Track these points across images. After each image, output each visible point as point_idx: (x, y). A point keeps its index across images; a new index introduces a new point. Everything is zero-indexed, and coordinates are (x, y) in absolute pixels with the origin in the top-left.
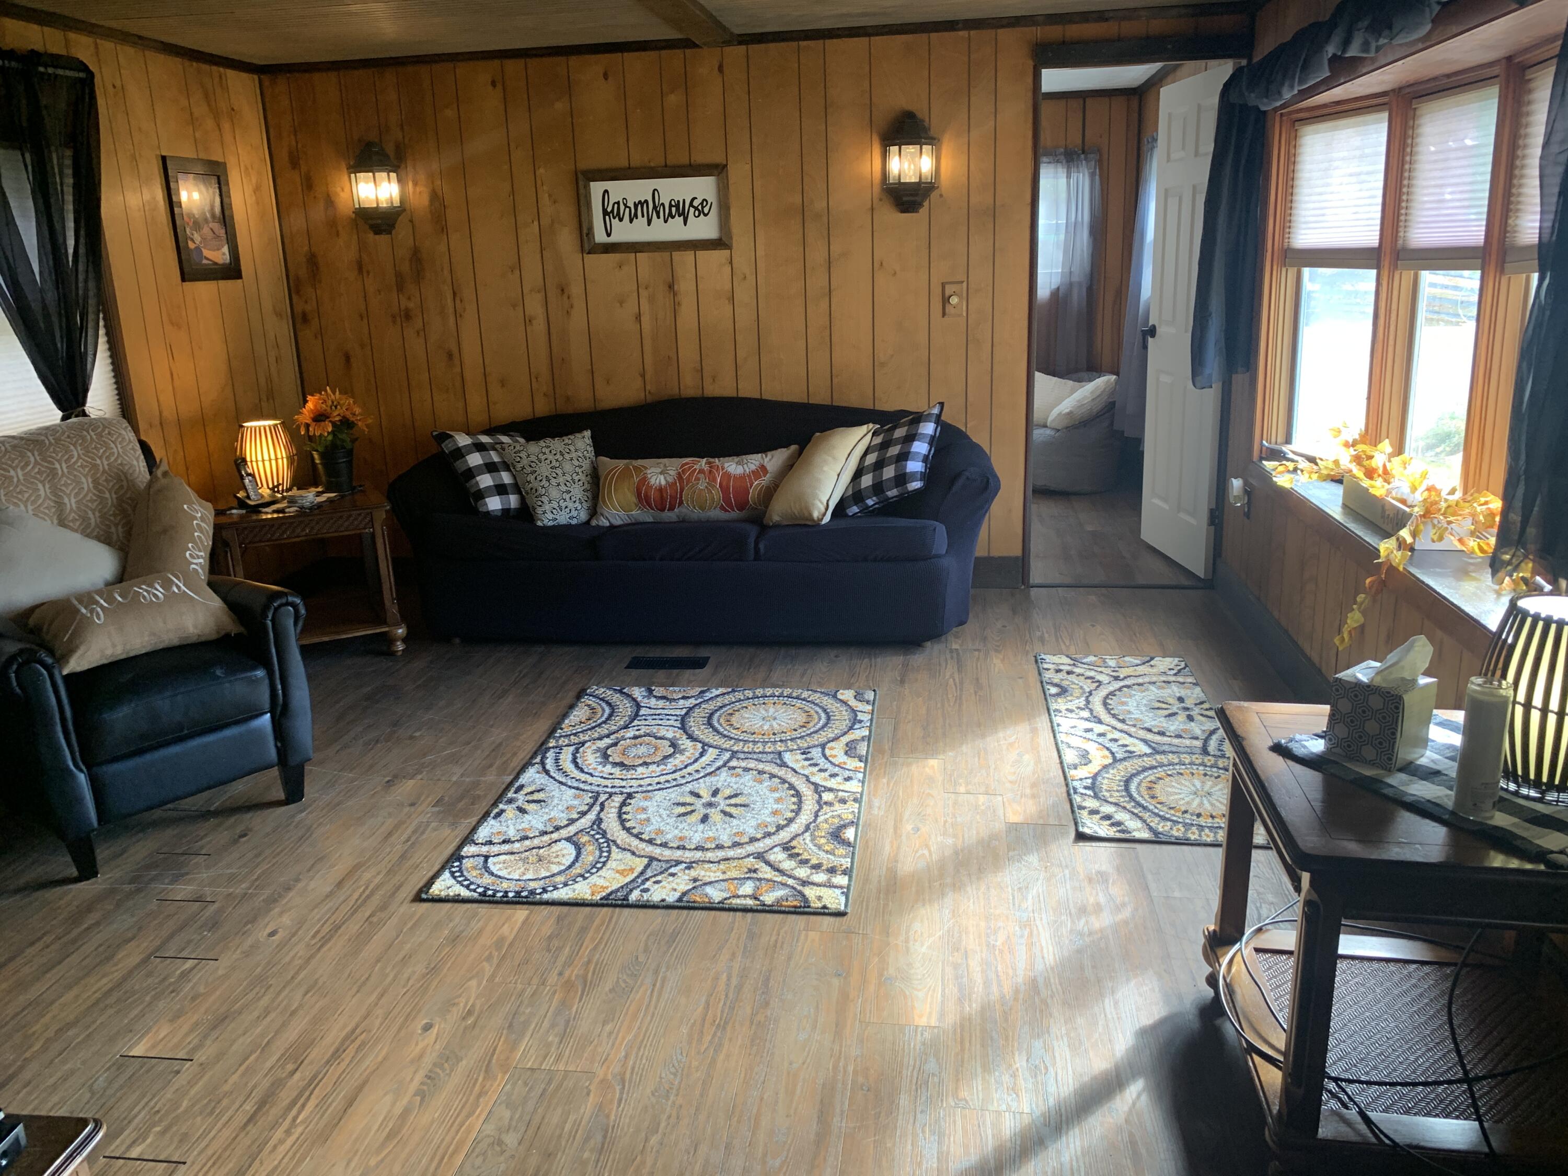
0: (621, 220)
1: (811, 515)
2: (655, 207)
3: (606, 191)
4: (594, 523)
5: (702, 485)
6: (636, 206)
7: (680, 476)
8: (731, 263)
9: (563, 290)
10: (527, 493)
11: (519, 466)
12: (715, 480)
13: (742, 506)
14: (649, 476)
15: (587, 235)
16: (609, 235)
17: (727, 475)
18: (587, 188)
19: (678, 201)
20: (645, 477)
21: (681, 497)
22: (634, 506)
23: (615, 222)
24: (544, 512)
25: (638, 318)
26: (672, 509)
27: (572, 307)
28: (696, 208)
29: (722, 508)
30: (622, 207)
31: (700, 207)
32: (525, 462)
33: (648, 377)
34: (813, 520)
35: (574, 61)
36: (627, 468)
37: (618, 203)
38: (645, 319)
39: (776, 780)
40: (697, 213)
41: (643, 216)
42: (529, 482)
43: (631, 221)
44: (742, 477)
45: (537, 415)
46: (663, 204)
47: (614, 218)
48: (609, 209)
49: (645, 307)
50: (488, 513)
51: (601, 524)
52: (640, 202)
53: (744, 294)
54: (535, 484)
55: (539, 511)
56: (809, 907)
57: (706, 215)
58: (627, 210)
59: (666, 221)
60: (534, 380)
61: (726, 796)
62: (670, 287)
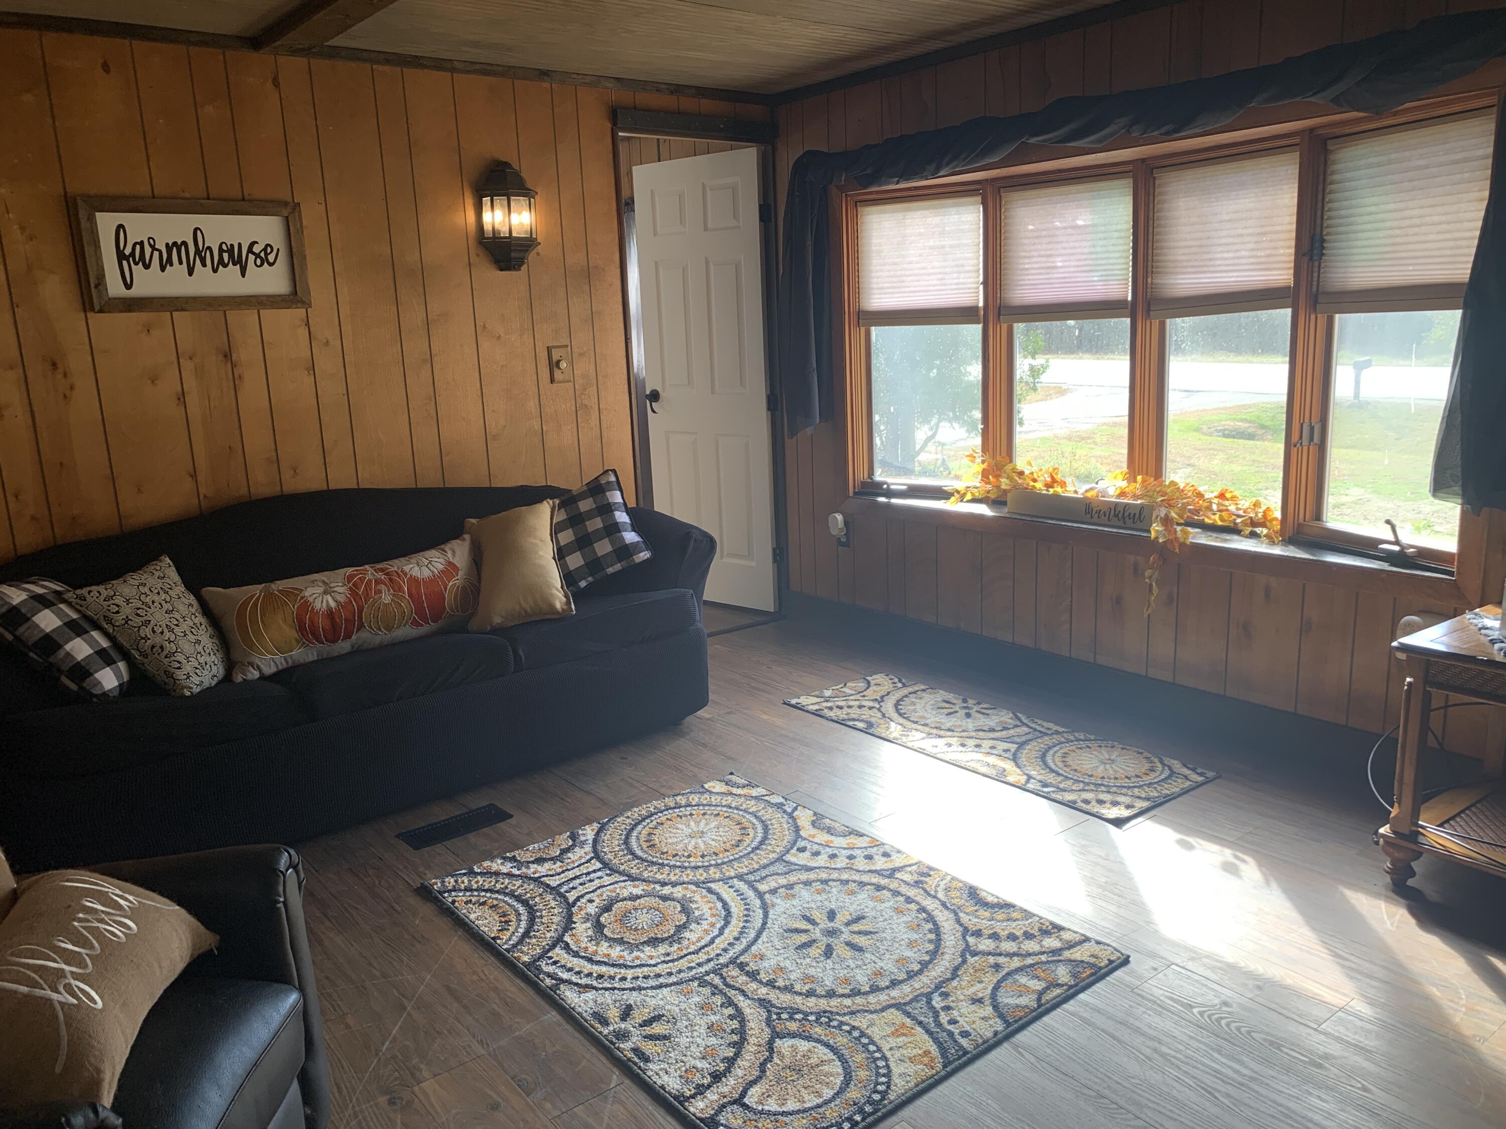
0: (147, 267)
2: (198, 252)
3: (121, 226)
5: (386, 598)
6: (169, 248)
7: (353, 592)
8: (308, 324)
9: (54, 365)
12: (400, 589)
13: (437, 613)
14: (311, 600)
15: (96, 286)
16: (128, 286)
17: (414, 581)
18: (92, 219)
19: (232, 245)
20: (306, 602)
21: (360, 618)
22: (295, 643)
23: (138, 269)
25: (182, 397)
26: (348, 636)
27: (72, 388)
28: (257, 256)
29: (415, 623)
30: (148, 250)
31: (262, 254)
32: (127, 610)
33: (200, 478)
36: (269, 595)
37: (141, 244)
38: (193, 400)
40: (259, 262)
41: (181, 263)
43: (163, 269)
44: (432, 581)
46: (209, 248)
47: (136, 264)
48: (128, 251)
49: (191, 385)
51: (250, 677)
52: (175, 244)
53: (327, 363)
56: (1101, 968)
57: (271, 264)
58: (156, 254)
59: (215, 271)
62: (226, 356)
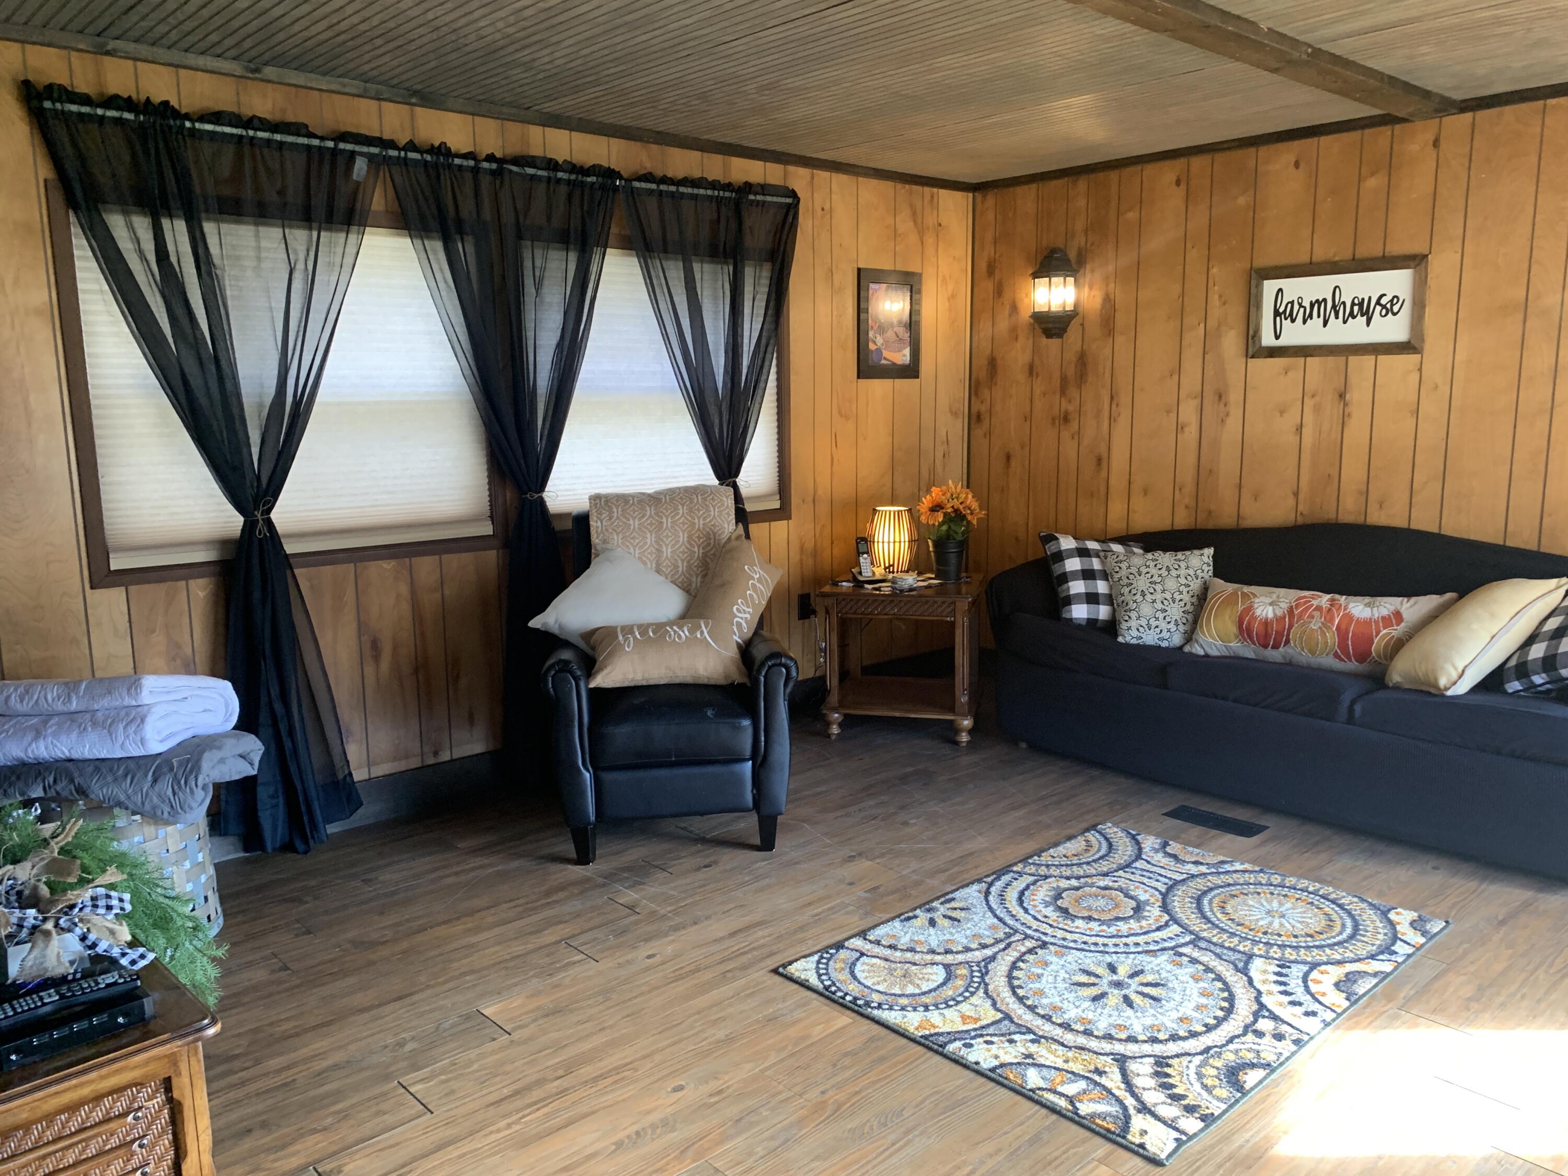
0: (1293, 321)
1: (1436, 680)
2: (1334, 306)
3: (1280, 290)
4: (1187, 649)
5: (1315, 625)
6: (1312, 305)
7: (1291, 611)
8: (1420, 370)
9: (1220, 397)
10: (1118, 606)
11: (1116, 576)
12: (1332, 620)
13: (1363, 656)
14: (1256, 606)
15: (1253, 337)
16: (1277, 337)
17: (1349, 617)
18: (1259, 287)
19: (1363, 299)
20: (1252, 606)
21: (1288, 635)
22: (1233, 637)
23: (1287, 323)
24: (1129, 628)
25: (1300, 429)
26: (1276, 647)
27: (1227, 415)
28: (1384, 307)
29: (1336, 655)
30: (1296, 307)
31: (1388, 306)
32: (1124, 573)
33: (1302, 496)
34: (1439, 689)
35: (1263, 151)
36: (1235, 593)
37: (1292, 303)
38: (1307, 432)
39: (1219, 985)
40: (1384, 312)
41: (1319, 316)
42: (1123, 595)
43: (1305, 322)
44: (1368, 622)
45: (1176, 528)
46: (1344, 303)
47: (1286, 319)
48: (1281, 310)
49: (1309, 418)
50: (1071, 619)
51: (1194, 651)
52: (1317, 301)
53: (1432, 408)
54: (1128, 598)
55: (1124, 626)
56: (1124, 1137)
57: (1394, 314)
58: (1302, 310)
59: (1345, 322)
60: (1177, 492)
61: (1145, 981)
62: (1341, 396)
